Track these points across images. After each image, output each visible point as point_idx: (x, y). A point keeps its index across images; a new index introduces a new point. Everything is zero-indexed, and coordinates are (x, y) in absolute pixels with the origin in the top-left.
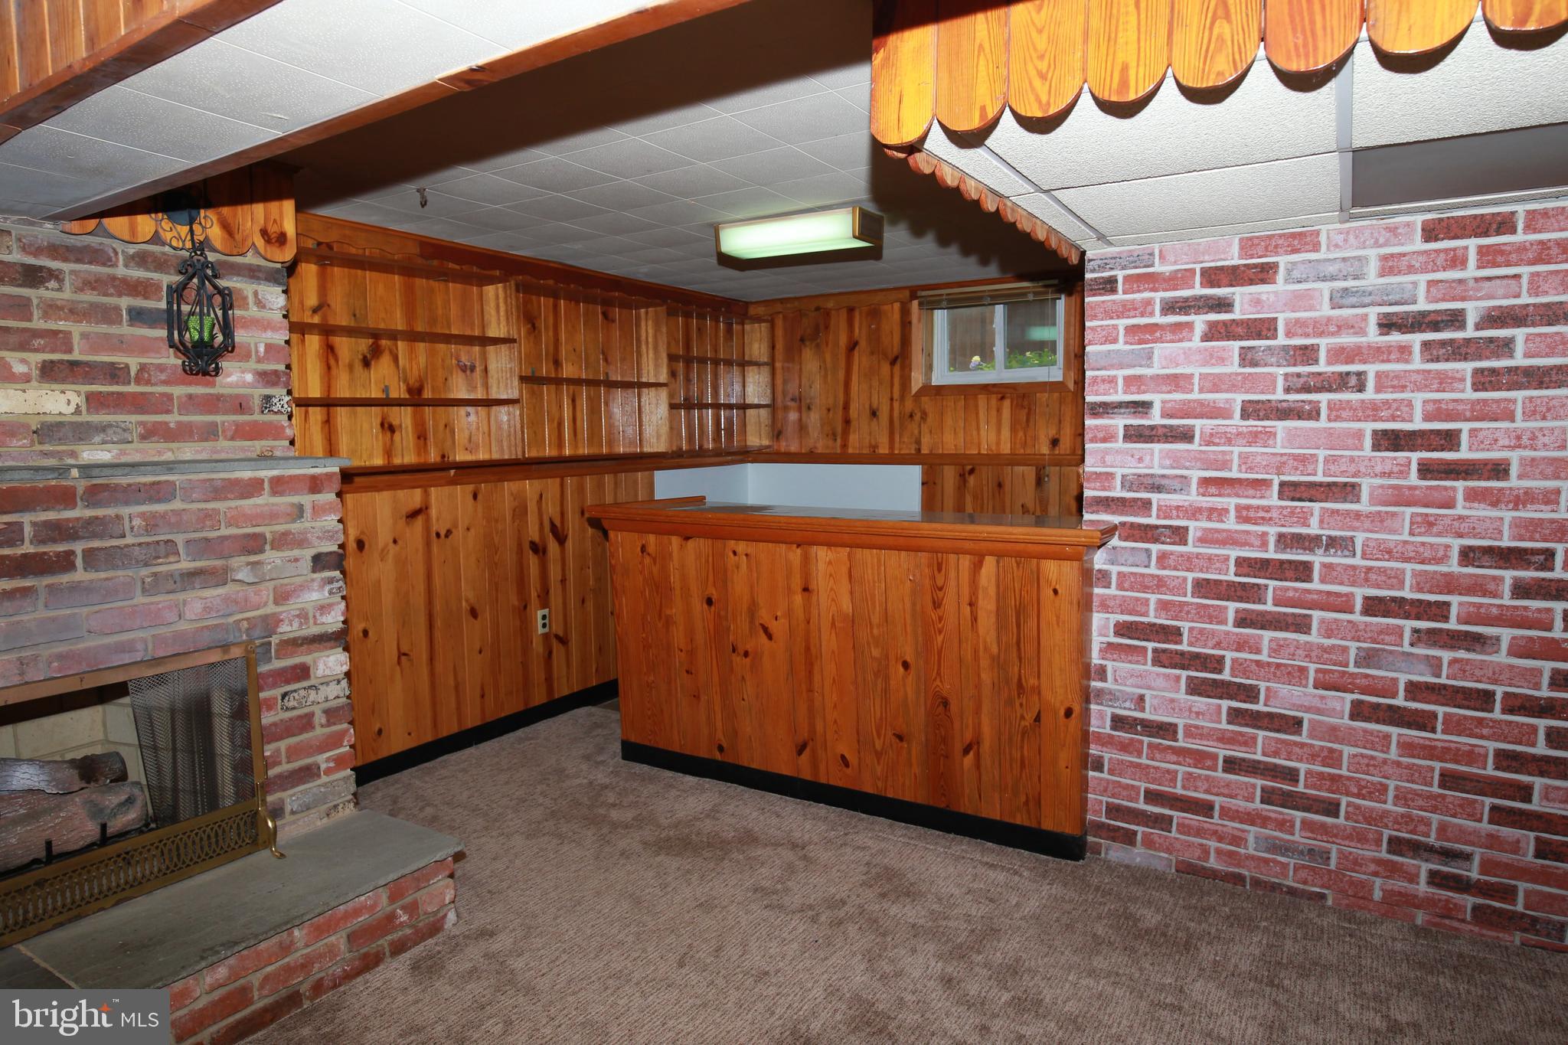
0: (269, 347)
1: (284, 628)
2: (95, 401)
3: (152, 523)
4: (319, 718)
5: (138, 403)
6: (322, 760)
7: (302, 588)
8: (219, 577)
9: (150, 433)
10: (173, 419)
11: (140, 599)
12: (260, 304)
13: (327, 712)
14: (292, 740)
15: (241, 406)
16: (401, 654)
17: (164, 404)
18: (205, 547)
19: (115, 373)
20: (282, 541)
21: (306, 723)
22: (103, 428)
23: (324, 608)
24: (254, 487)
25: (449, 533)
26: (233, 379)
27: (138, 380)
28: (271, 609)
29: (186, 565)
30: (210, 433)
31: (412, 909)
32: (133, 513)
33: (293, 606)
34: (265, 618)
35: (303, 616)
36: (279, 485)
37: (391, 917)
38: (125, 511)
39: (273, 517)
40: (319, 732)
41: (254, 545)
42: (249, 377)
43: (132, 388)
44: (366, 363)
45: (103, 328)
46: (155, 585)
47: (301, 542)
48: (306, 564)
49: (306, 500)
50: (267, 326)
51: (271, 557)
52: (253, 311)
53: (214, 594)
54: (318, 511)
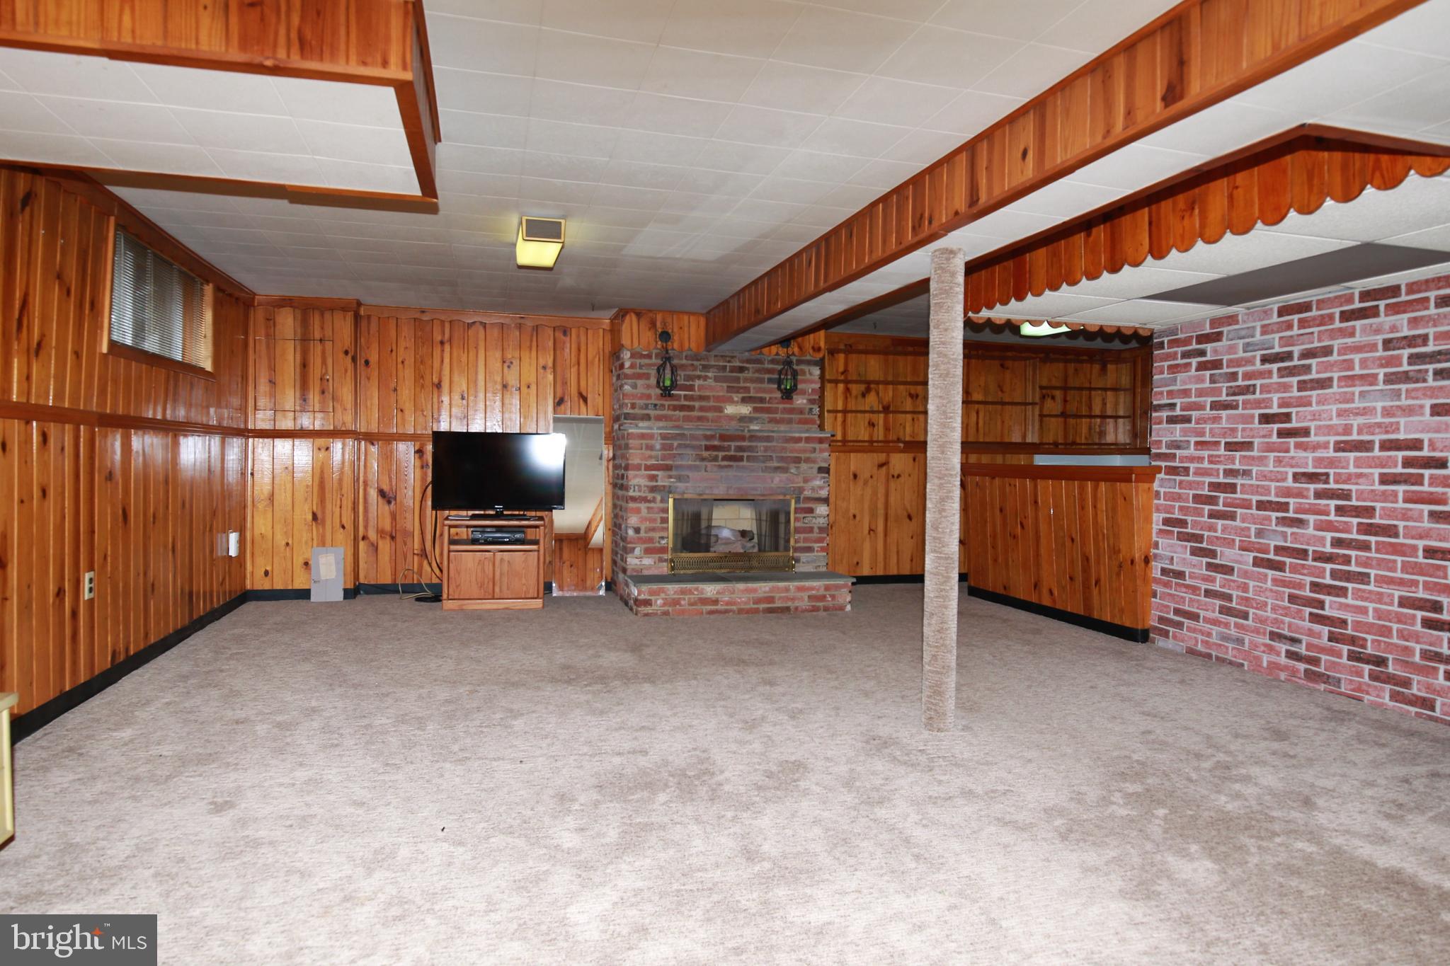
0: (813, 390)
1: (806, 493)
2: (756, 410)
3: (766, 449)
4: (816, 530)
5: (768, 410)
6: (816, 546)
7: (814, 479)
8: (785, 470)
9: (771, 421)
10: (778, 416)
11: (761, 474)
12: (811, 374)
13: (819, 528)
14: (806, 535)
15: (801, 411)
16: (871, 530)
17: (775, 411)
18: (782, 459)
19: (762, 400)
20: (807, 460)
21: (811, 530)
22: (757, 419)
23: (821, 488)
24: (799, 440)
25: (899, 476)
26: (799, 402)
27: (769, 402)
28: (802, 485)
29: (776, 464)
30: (790, 421)
31: (833, 597)
32: (761, 445)
33: (811, 484)
34: (799, 488)
35: (813, 489)
36: (808, 440)
37: (824, 597)
38: (759, 444)
39: (805, 451)
40: (815, 535)
41: (797, 460)
42: (805, 401)
43: (767, 405)
44: (864, 395)
45: (760, 385)
46: (766, 469)
47: (814, 461)
48: (815, 471)
49: (817, 446)
50: (812, 382)
51: (804, 466)
52: (808, 376)
53: (784, 476)
54: (822, 451)
